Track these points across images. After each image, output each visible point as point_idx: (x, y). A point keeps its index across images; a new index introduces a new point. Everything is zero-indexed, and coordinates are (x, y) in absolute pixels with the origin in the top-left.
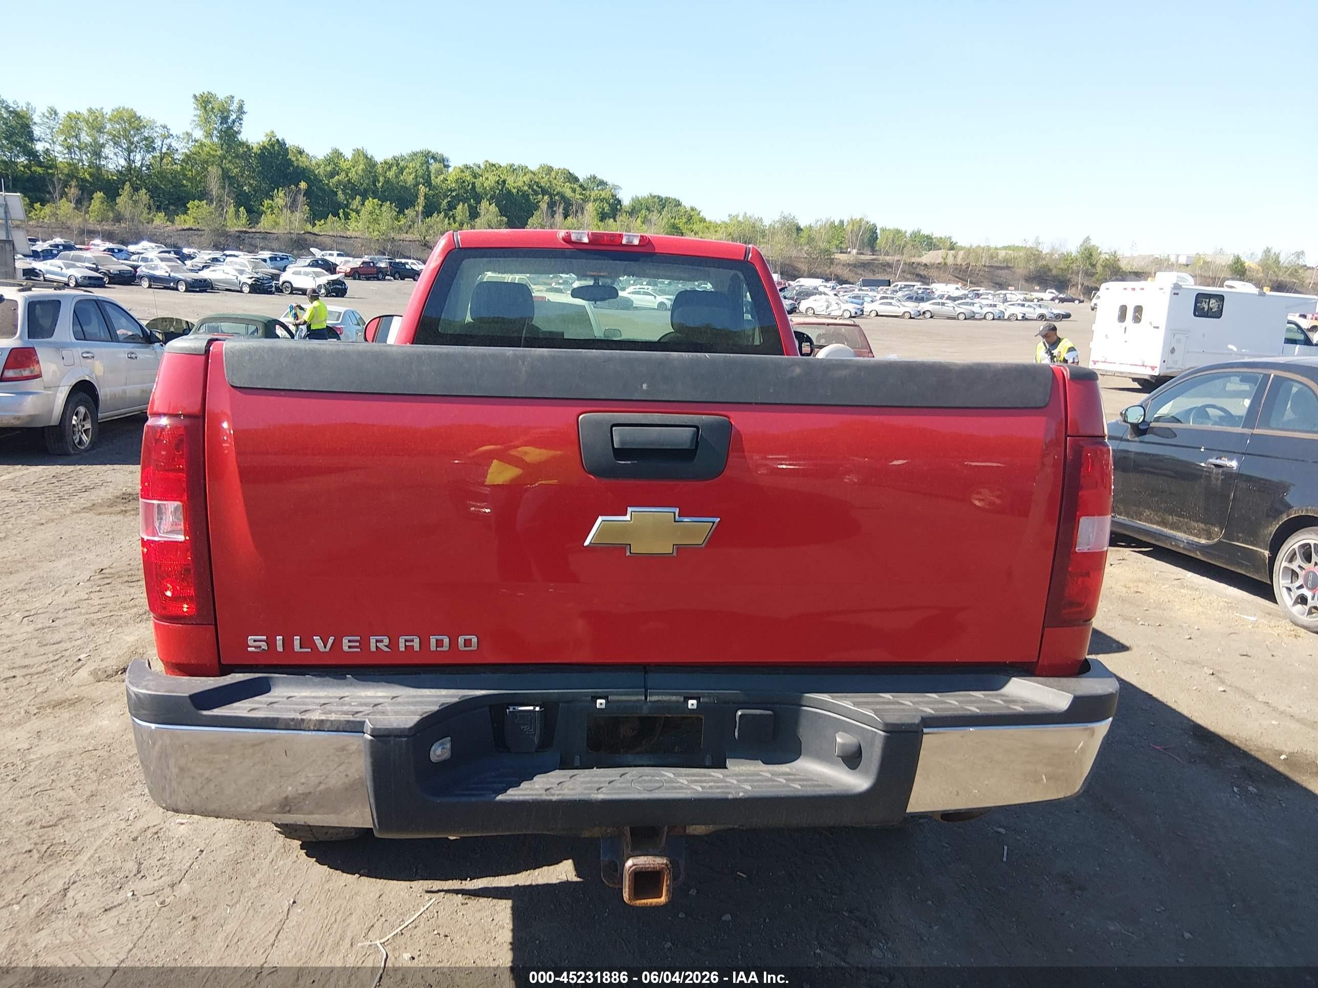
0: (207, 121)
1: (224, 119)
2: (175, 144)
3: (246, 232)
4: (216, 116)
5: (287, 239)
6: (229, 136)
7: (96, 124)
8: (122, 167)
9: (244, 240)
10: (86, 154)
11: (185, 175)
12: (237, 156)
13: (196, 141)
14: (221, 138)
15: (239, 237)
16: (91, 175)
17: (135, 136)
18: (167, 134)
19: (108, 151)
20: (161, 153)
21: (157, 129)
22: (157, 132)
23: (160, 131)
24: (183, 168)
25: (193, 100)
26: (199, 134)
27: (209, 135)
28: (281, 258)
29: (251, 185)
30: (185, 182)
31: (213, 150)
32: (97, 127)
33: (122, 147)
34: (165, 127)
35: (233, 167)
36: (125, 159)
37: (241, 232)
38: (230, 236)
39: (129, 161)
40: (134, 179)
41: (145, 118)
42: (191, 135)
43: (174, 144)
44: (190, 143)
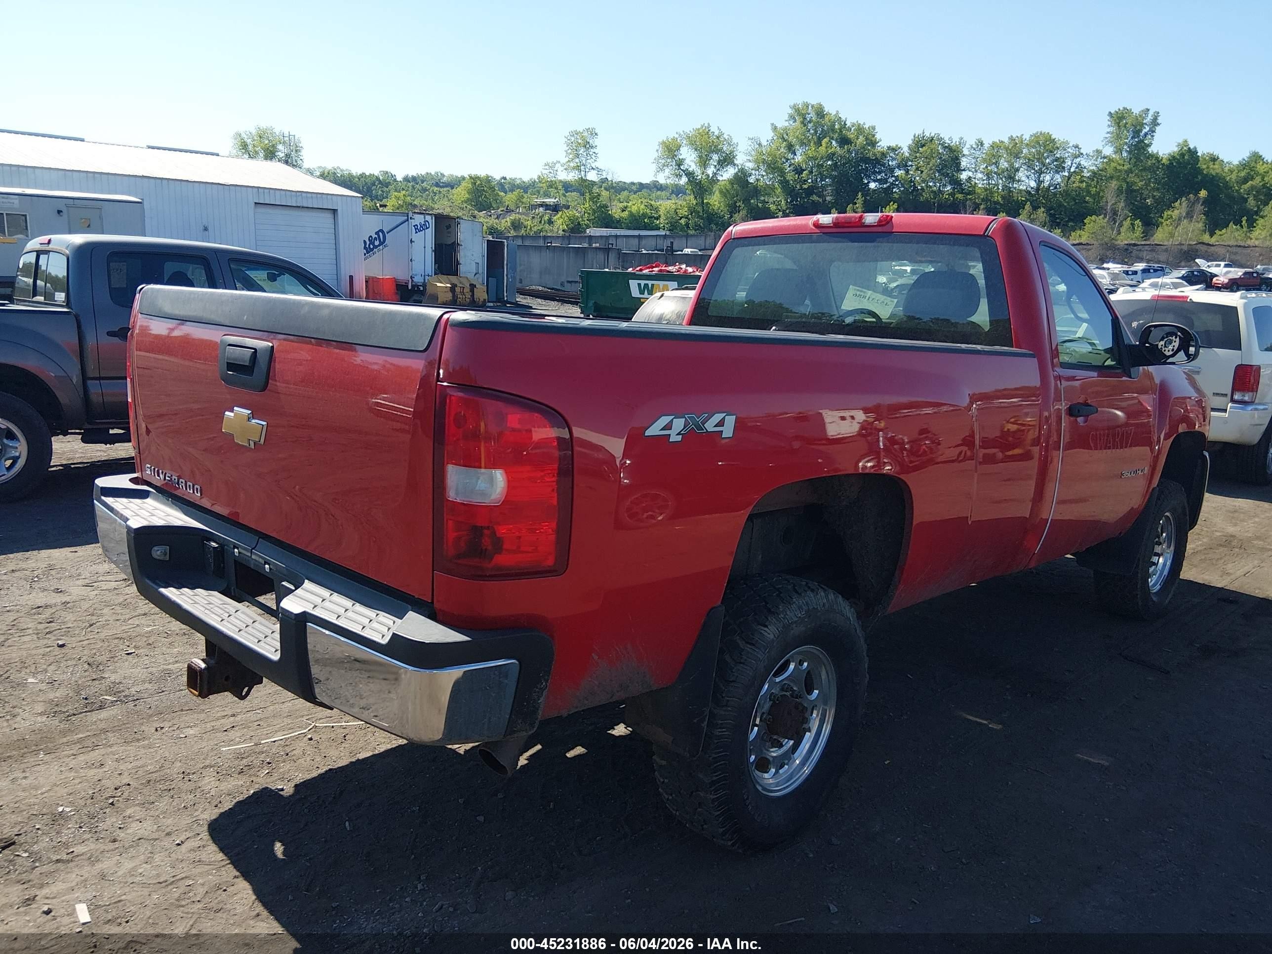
0: (1118, 137)
1: (1137, 133)
2: (1084, 163)
3: (1135, 245)
4: (1128, 131)
5: (1176, 250)
6: (1139, 149)
7: (1014, 149)
8: (1032, 188)
9: (1131, 252)
10: (1002, 179)
11: (1089, 192)
12: (1145, 169)
13: (1105, 158)
14: (1130, 152)
15: (1127, 250)
16: (1003, 197)
17: (1048, 157)
18: (1077, 153)
19: (1021, 175)
20: (1069, 172)
21: (1069, 150)
22: (1069, 152)
23: (1071, 151)
24: (1088, 186)
25: (1108, 118)
26: (1108, 151)
27: (1119, 150)
28: (1154, 270)
29: (1154, 197)
30: (1088, 198)
31: (1119, 165)
32: (1014, 153)
33: (1034, 169)
34: (1077, 147)
35: (1138, 181)
36: (1035, 181)
37: (1130, 245)
38: (1118, 249)
39: (1039, 182)
40: (1041, 198)
41: (1059, 140)
42: (1101, 152)
43: (1082, 163)
44: (1099, 160)
